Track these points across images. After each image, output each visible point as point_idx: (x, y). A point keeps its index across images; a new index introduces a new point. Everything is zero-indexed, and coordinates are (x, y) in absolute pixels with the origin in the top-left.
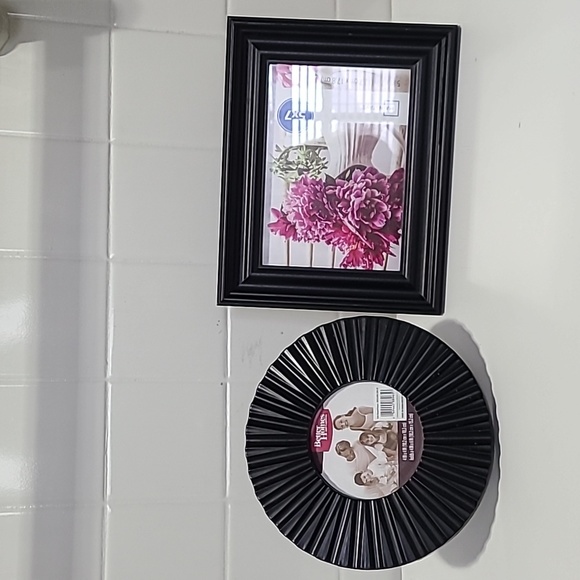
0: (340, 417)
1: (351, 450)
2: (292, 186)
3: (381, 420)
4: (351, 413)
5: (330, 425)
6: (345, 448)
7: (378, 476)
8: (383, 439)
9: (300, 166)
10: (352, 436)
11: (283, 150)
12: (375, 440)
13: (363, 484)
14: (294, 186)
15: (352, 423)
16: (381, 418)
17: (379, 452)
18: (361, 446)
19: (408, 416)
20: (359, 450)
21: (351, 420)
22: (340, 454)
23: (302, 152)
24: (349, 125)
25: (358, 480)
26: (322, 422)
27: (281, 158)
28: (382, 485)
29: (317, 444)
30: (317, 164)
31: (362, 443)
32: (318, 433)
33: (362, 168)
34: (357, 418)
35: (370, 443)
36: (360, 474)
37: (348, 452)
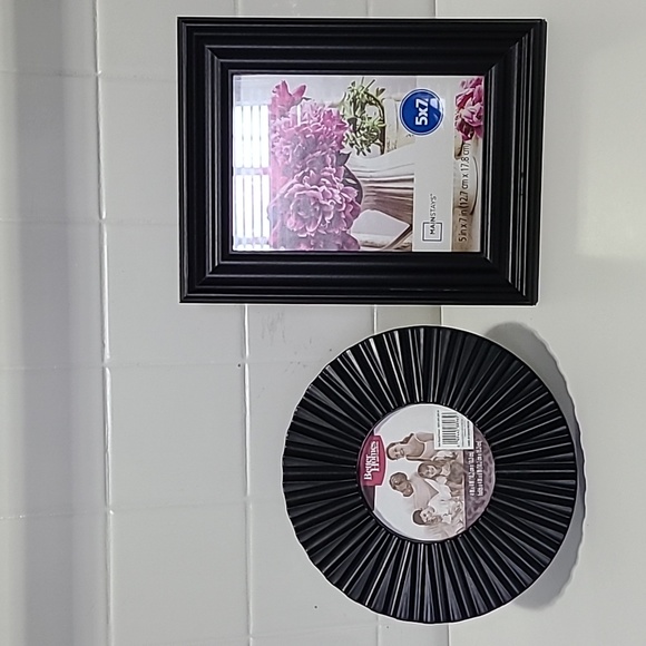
0: (394, 444)
1: (409, 483)
2: (334, 110)
3: (443, 449)
4: (407, 440)
5: (383, 455)
6: (400, 481)
7: (441, 514)
8: (446, 471)
9: (359, 120)
10: (409, 468)
11: (379, 98)
12: (436, 471)
13: (424, 524)
14: (334, 114)
15: (408, 452)
16: (443, 447)
17: (441, 486)
18: (420, 479)
19: (475, 444)
20: (417, 483)
21: (408, 448)
22: (394, 488)
23: (376, 123)
24: (412, 180)
25: (417, 518)
26: (373, 450)
27: (369, 95)
28: (446, 524)
29: (368, 476)
30: (362, 141)
31: (422, 475)
32: (368, 463)
33: (359, 198)
34: (415, 446)
35: (431, 476)
36: (420, 511)
37: (404, 485)
